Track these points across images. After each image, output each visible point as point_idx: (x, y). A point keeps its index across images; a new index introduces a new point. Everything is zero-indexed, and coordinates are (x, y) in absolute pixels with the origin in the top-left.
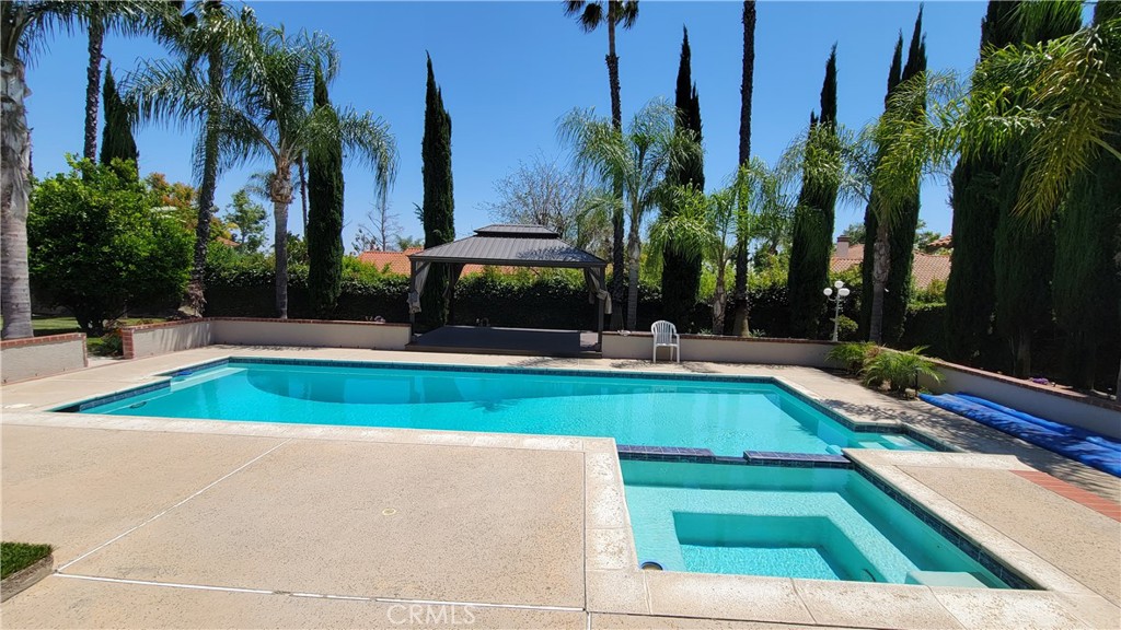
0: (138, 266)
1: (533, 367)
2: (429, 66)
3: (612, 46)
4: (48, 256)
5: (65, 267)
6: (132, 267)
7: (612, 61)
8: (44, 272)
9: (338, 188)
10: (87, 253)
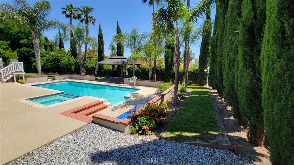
0: (64, 66)
1: (108, 85)
2: (117, 22)
4: (52, 64)
5: (54, 66)
6: (63, 66)
8: (52, 67)
9: (103, 49)
10: (57, 64)
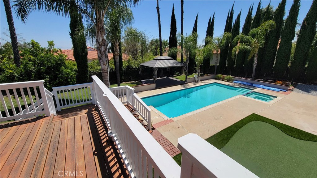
3: (158, 5)
7: (158, 9)
